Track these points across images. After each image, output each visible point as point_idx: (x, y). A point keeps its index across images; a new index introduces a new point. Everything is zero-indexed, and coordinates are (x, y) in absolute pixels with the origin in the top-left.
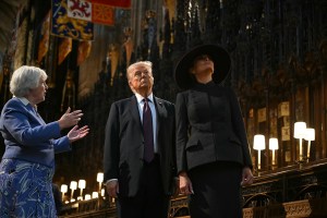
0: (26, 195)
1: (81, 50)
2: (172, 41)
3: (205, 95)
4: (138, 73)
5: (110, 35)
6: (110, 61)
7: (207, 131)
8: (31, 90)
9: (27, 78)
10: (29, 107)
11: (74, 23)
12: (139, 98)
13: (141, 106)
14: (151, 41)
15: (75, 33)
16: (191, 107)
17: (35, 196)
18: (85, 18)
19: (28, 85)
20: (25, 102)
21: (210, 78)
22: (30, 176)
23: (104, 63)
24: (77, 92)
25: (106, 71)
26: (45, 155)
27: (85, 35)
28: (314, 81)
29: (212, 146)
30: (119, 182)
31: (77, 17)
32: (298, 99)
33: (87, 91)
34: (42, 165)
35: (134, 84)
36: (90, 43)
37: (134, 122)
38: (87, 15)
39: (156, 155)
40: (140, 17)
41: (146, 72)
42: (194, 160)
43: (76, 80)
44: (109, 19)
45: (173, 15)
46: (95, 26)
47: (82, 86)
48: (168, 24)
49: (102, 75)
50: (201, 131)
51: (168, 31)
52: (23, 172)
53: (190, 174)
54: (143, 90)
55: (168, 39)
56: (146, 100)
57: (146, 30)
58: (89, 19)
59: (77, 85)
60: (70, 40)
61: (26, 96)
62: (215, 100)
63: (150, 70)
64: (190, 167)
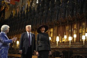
0: (3, 54)
1: (6, 9)
2: (28, 11)
3: (43, 35)
4: (28, 28)
5: (13, 6)
6: (13, 13)
7: (43, 43)
8: (6, 30)
9: (5, 28)
10: (5, 34)
11: (6, 3)
12: (28, 33)
13: (28, 35)
14: (23, 10)
15: (5, 5)
16: (40, 38)
17: (5, 54)
18: (8, 2)
19: (6, 29)
20: (4, 33)
21: (44, 32)
22: (4, 50)
23: (12, 13)
24: (4, 18)
25: (12, 15)
26: (8, 45)
27: (8, 6)
28: (58, 25)
29: (44, 47)
30: (22, 51)
31: (7, 2)
32: (55, 28)
33: (6, 18)
34: (7, 47)
35: (27, 30)
36: (9, 8)
37: (27, 38)
38: (9, 2)
39: (31, 46)
40: (21, 4)
41: (30, 28)
42: (40, 49)
43: (4, 15)
44: (14, 3)
45: (29, 5)
46: (10, 4)
47: (6, 17)
48: (28, 7)
49: (11, 15)
50: (42, 43)
51: (28, 9)
52: (3, 49)
53: (39, 52)
54: (29, 32)
55: (27, 10)
56: (29, 33)
57: (22, 7)
58: (9, 3)
59: (4, 16)
60: (4, 6)
61: (5, 32)
62: (45, 37)
63: (31, 27)
64: (39, 50)
